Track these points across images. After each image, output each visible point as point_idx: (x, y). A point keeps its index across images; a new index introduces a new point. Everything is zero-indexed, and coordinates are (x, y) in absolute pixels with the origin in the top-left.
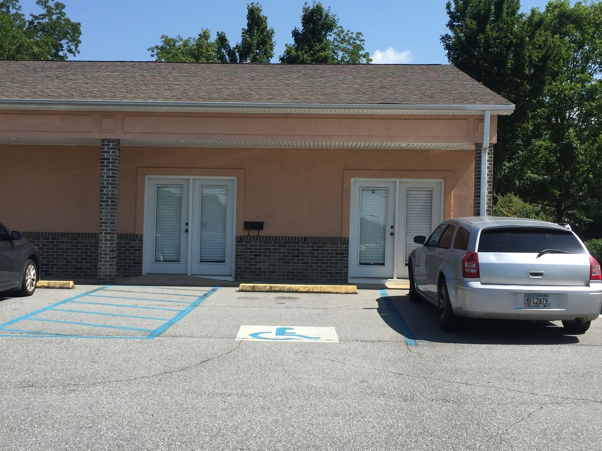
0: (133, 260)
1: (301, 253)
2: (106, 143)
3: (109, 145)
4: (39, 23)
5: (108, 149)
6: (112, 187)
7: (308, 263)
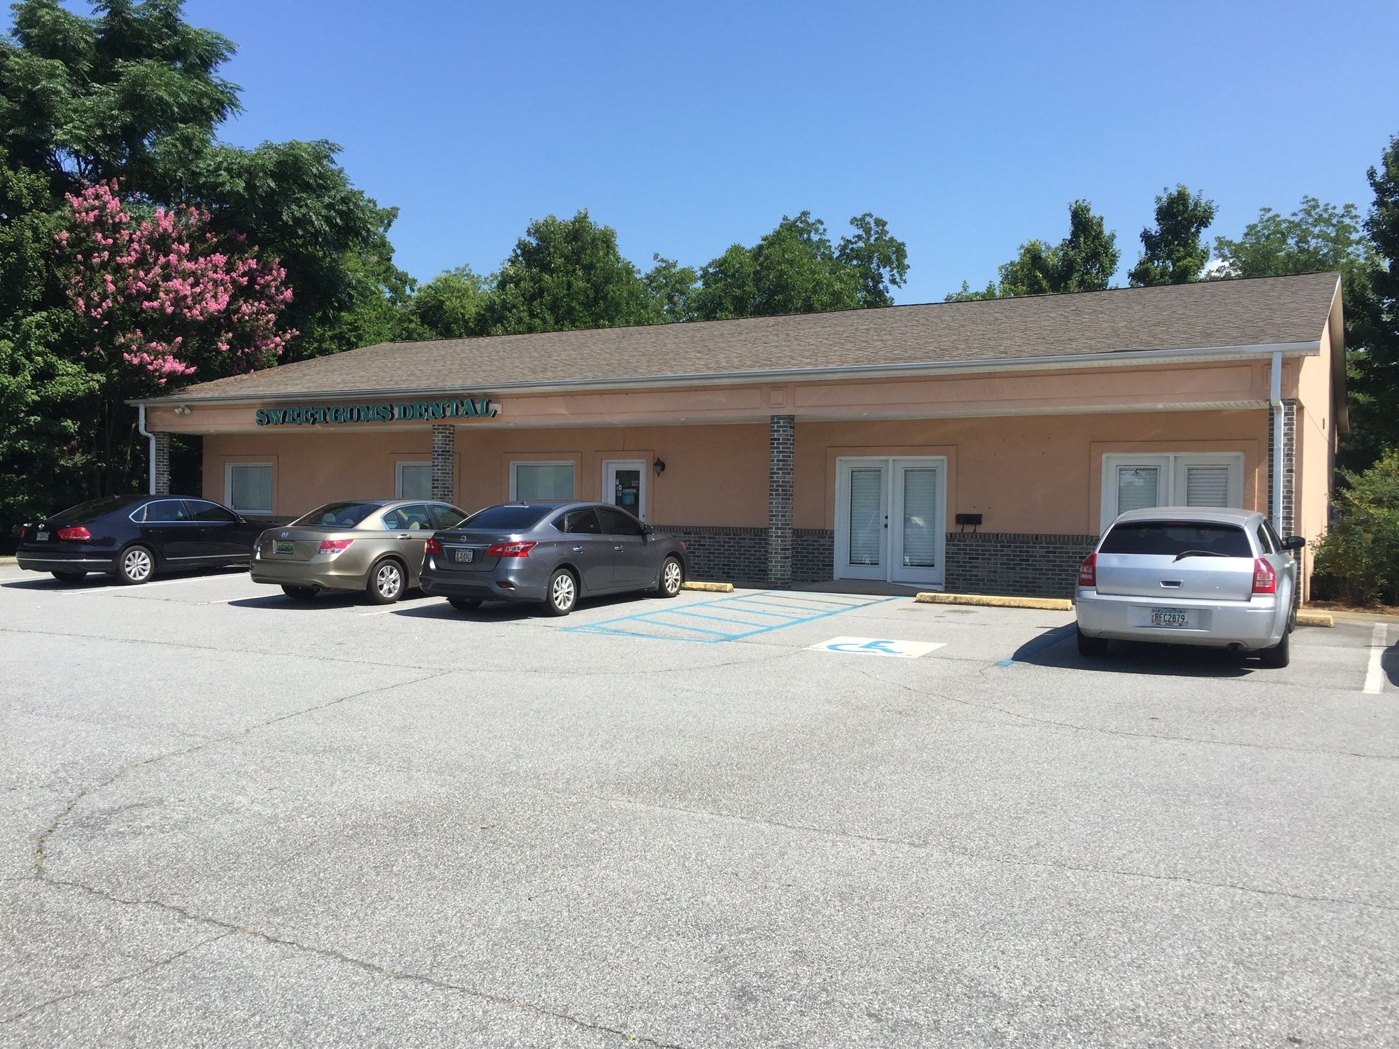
0: (822, 561)
1: (1031, 556)
2: (776, 420)
3: (779, 423)
4: (852, 249)
5: (778, 427)
6: (783, 473)
7: (1042, 570)
